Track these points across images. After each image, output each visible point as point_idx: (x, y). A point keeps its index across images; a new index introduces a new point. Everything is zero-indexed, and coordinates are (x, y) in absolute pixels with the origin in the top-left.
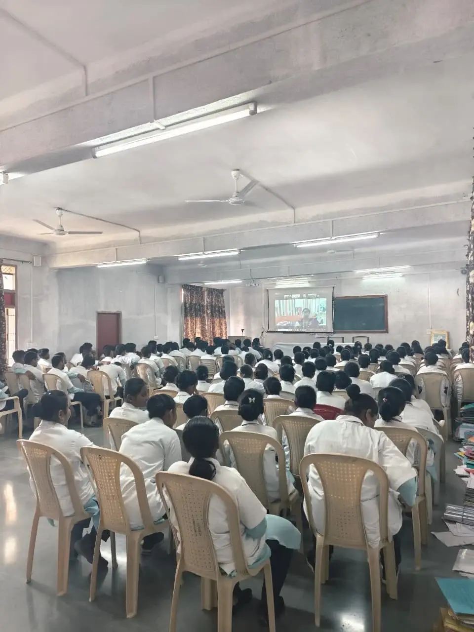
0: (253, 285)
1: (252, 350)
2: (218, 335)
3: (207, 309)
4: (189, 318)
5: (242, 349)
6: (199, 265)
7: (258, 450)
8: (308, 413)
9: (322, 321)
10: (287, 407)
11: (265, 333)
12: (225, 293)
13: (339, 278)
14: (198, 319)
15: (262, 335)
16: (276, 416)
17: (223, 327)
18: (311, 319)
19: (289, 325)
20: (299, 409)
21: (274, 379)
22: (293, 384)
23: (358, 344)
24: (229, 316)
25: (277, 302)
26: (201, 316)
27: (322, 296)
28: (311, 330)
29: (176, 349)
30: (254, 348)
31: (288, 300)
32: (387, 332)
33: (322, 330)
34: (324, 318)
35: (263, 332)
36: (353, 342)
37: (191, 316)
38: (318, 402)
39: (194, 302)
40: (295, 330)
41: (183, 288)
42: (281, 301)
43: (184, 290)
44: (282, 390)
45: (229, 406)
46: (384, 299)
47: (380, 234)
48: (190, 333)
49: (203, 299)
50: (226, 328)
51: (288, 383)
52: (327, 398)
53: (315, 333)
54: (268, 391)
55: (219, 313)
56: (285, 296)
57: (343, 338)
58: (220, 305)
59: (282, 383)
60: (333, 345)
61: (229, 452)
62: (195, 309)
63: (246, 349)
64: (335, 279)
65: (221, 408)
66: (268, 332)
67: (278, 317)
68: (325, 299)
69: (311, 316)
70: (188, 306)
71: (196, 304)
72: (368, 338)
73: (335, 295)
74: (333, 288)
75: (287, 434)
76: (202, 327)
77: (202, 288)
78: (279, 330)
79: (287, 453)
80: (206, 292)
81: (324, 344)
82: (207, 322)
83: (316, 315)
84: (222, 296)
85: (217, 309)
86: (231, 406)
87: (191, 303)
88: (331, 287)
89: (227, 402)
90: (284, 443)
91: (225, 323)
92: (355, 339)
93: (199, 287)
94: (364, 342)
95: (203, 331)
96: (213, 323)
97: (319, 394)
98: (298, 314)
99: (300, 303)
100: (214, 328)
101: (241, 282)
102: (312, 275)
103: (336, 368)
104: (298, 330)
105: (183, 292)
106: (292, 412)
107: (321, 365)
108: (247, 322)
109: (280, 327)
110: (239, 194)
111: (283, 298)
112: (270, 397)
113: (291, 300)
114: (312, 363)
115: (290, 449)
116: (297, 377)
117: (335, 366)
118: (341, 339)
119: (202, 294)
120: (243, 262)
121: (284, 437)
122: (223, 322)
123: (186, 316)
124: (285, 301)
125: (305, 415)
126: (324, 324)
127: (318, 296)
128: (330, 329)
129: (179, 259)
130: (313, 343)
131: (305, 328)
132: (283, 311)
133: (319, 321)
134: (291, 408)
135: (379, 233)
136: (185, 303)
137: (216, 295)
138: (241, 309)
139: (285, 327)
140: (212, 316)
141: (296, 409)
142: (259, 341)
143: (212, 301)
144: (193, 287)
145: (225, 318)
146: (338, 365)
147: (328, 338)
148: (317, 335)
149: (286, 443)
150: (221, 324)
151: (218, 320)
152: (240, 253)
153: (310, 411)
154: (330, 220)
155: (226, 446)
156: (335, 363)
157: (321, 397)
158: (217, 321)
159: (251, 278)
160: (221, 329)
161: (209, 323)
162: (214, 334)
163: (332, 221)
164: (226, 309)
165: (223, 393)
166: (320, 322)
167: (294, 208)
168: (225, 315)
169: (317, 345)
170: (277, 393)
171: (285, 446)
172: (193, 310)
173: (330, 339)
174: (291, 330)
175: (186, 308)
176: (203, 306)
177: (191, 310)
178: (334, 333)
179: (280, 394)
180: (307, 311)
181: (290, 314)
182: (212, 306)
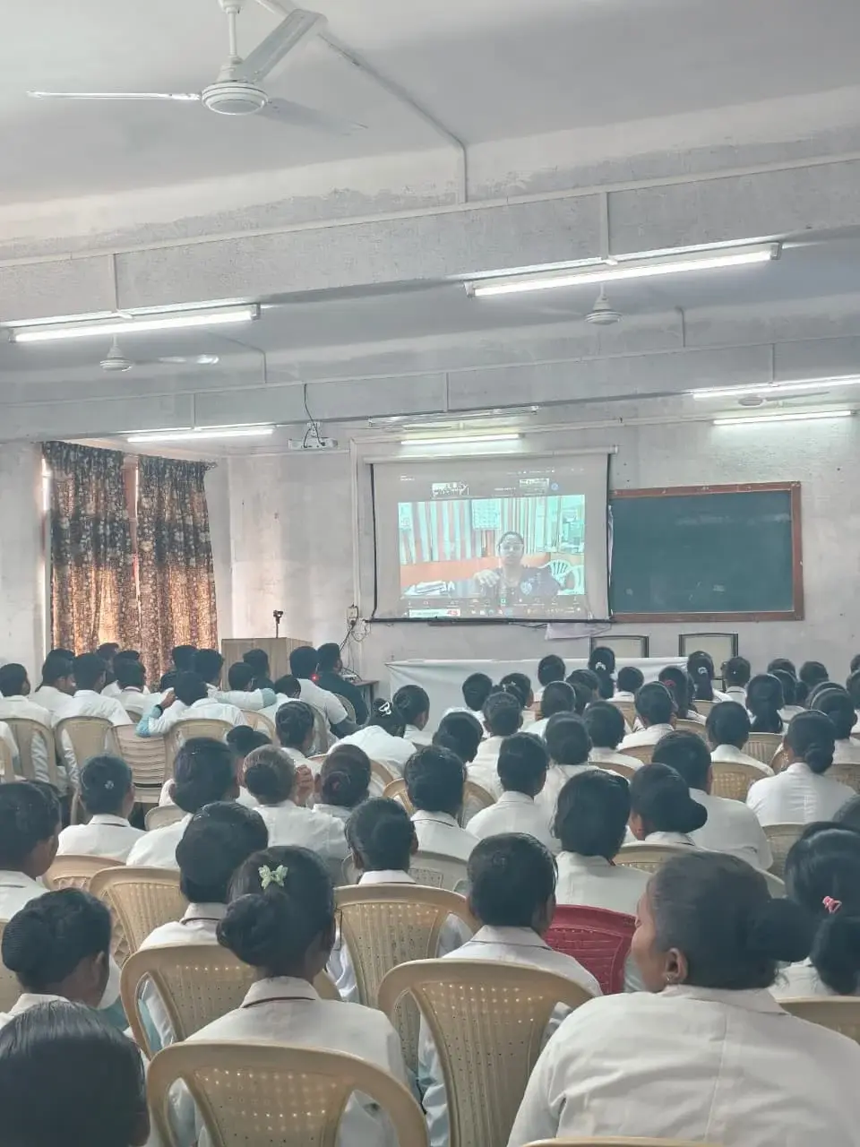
0: (314, 443)
1: (313, 693)
2: (181, 639)
3: (143, 536)
4: (69, 571)
5: (278, 688)
6: (108, 364)
7: (314, 1117)
8: (520, 949)
9: (569, 578)
10: (439, 921)
11: (361, 627)
12: (209, 478)
13: (627, 422)
14: (108, 576)
15: (351, 632)
16: (395, 963)
17: (203, 606)
18: (532, 571)
19: (451, 591)
20: (485, 933)
21: (388, 806)
22: (461, 824)
23: (698, 660)
24: (227, 561)
25: (405, 509)
26: (115, 561)
27: (566, 488)
28: (530, 613)
29: (18, 693)
30: (323, 685)
31: (445, 503)
32: (798, 615)
33: (570, 613)
34: (577, 569)
35: (353, 623)
36: (681, 654)
37: (79, 561)
38: (564, 895)
39: (91, 509)
40: (474, 614)
41: (46, 455)
42: (421, 504)
43: (50, 463)
44: (420, 848)
45: (200, 924)
46: (788, 496)
47: (785, 246)
48: (76, 628)
49: (123, 497)
50: (213, 610)
51: (445, 818)
52: (595, 880)
53: (544, 622)
54: (364, 856)
55: (188, 553)
56: (435, 487)
57: (646, 641)
58: (189, 521)
59: (420, 819)
60: (611, 667)
61: (192, 1125)
62: (96, 540)
63: (289, 686)
64: (617, 423)
65: (165, 936)
66: (373, 621)
67: (410, 561)
68: (580, 499)
69: (527, 560)
70: (66, 524)
71: (97, 520)
72: (735, 638)
73: (620, 483)
74: (609, 456)
75: (436, 1035)
76: (121, 605)
77: (119, 456)
78: (414, 614)
79: (437, 1112)
80: (137, 471)
81: (576, 662)
82: (141, 586)
83: (548, 556)
84: (201, 489)
85: (179, 536)
86: (207, 924)
87: (76, 516)
88: (601, 454)
89: (191, 910)
90: (427, 1069)
91: (211, 589)
92: (688, 641)
93: (105, 453)
94: (720, 655)
95: (124, 620)
96: (163, 591)
97: (565, 864)
98: (484, 554)
99: (490, 512)
100: (165, 610)
101: (269, 431)
102: (534, 408)
103: (625, 752)
104: (483, 614)
105: (46, 473)
106: (457, 943)
107: (569, 746)
108: (296, 583)
109: (418, 604)
110: (247, 70)
111: (428, 497)
112: (370, 878)
113: (456, 503)
114: (536, 737)
115: (449, 1095)
116: (477, 789)
117: (620, 746)
118: (639, 643)
119: (122, 480)
120: (276, 358)
121: (426, 1045)
122: (203, 588)
123: (58, 561)
124: (433, 503)
125: (511, 959)
126: (579, 590)
127: (555, 487)
128: (600, 610)
129: (20, 338)
130: (539, 660)
131: (508, 605)
132: (429, 540)
133: (559, 577)
134: (453, 920)
135: (781, 242)
136: (56, 515)
137: (175, 486)
138: (271, 537)
139: (436, 603)
140: (161, 563)
141: (475, 932)
142: (339, 655)
143: (161, 502)
144: (87, 451)
145: (210, 569)
146: (629, 740)
147: (593, 640)
148: (550, 631)
149: (435, 1071)
150: (191, 593)
151: (182, 579)
152: (259, 315)
153: (533, 938)
154: (602, 190)
155: (178, 1103)
156: (620, 735)
157: (572, 876)
158: (178, 580)
159: (305, 417)
160: (193, 612)
161: (148, 590)
162: (167, 632)
163: (608, 193)
164: (214, 536)
165: (177, 868)
166: (562, 582)
167: (462, 144)
168: (209, 558)
169: (550, 668)
170: (400, 864)
171: (429, 1082)
172: (86, 539)
173: (600, 644)
174: (457, 613)
175: (57, 532)
176: (126, 526)
177: (77, 540)
178: (612, 621)
179: (415, 863)
180: (517, 543)
181: (453, 553)
182: (158, 523)
